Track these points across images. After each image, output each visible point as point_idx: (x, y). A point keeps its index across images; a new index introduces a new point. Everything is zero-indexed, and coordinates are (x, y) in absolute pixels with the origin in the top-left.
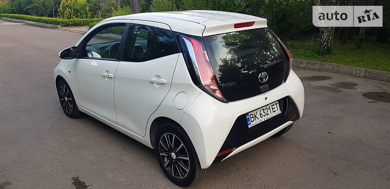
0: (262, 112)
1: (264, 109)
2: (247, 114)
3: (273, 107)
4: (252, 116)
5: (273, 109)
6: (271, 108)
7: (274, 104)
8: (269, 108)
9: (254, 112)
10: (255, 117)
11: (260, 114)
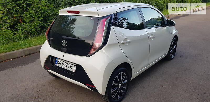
0: (64, 63)
1: (65, 62)
2: (57, 58)
3: (72, 65)
4: (58, 61)
5: (71, 66)
6: (70, 64)
7: (73, 64)
8: (69, 64)
9: (60, 60)
10: (60, 62)
11: (63, 63)
